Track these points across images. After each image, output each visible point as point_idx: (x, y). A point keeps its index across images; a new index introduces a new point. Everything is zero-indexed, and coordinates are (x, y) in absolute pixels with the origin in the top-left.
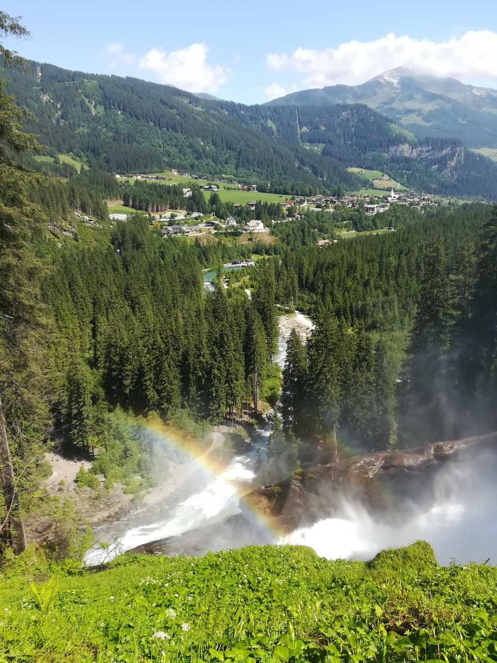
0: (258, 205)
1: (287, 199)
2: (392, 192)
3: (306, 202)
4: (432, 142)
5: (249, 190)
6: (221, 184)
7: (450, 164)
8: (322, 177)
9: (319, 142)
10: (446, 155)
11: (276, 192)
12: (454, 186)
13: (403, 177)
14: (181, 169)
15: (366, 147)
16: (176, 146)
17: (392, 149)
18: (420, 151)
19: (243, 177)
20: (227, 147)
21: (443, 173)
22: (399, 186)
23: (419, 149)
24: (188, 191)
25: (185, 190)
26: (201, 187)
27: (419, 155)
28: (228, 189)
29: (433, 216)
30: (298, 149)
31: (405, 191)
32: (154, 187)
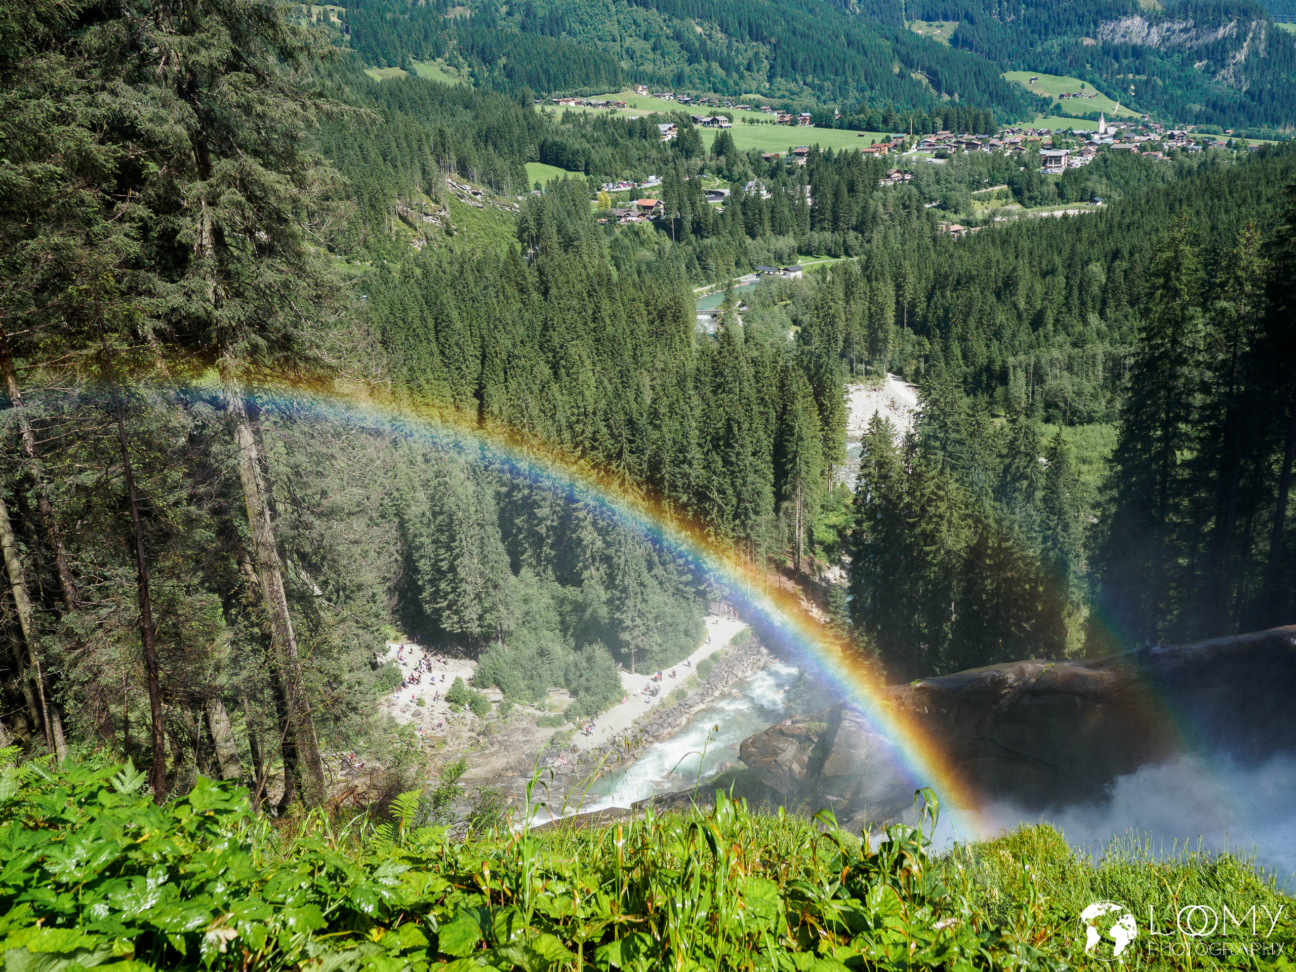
0: (812, 154)
1: (873, 142)
2: (1102, 122)
3: (914, 146)
4: (1195, 12)
5: (793, 123)
6: (738, 113)
7: (1234, 58)
8: (951, 94)
9: (946, 18)
10: (1225, 38)
11: (852, 127)
12: (1242, 107)
13: (1125, 90)
14: (656, 83)
15: (1046, 27)
16: (646, 37)
17: (1105, 28)
18: (1168, 30)
19: (783, 96)
20: (750, 34)
21: (1218, 78)
22: (1116, 108)
23: (1166, 25)
24: (670, 129)
25: (663, 127)
26: (695, 120)
27: (1164, 40)
28: (752, 122)
29: (1190, 172)
30: (900, 36)
31: (1130, 119)
32: (602, 123)
